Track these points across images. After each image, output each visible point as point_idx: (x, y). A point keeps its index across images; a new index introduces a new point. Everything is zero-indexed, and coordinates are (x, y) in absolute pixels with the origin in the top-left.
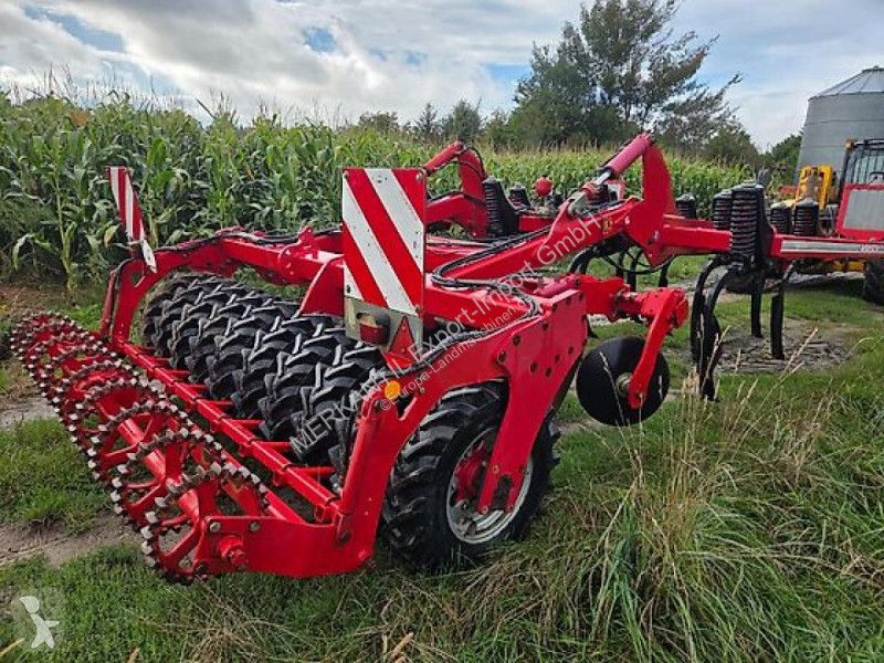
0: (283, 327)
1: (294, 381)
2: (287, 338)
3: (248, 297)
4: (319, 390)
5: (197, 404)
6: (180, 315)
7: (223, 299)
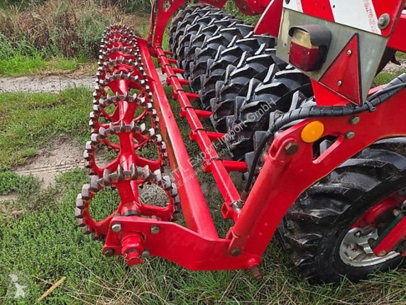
0: (237, 44)
1: (232, 90)
2: (237, 53)
3: (222, 20)
4: (248, 102)
5: (178, 94)
6: (183, 32)
7: (207, 21)
